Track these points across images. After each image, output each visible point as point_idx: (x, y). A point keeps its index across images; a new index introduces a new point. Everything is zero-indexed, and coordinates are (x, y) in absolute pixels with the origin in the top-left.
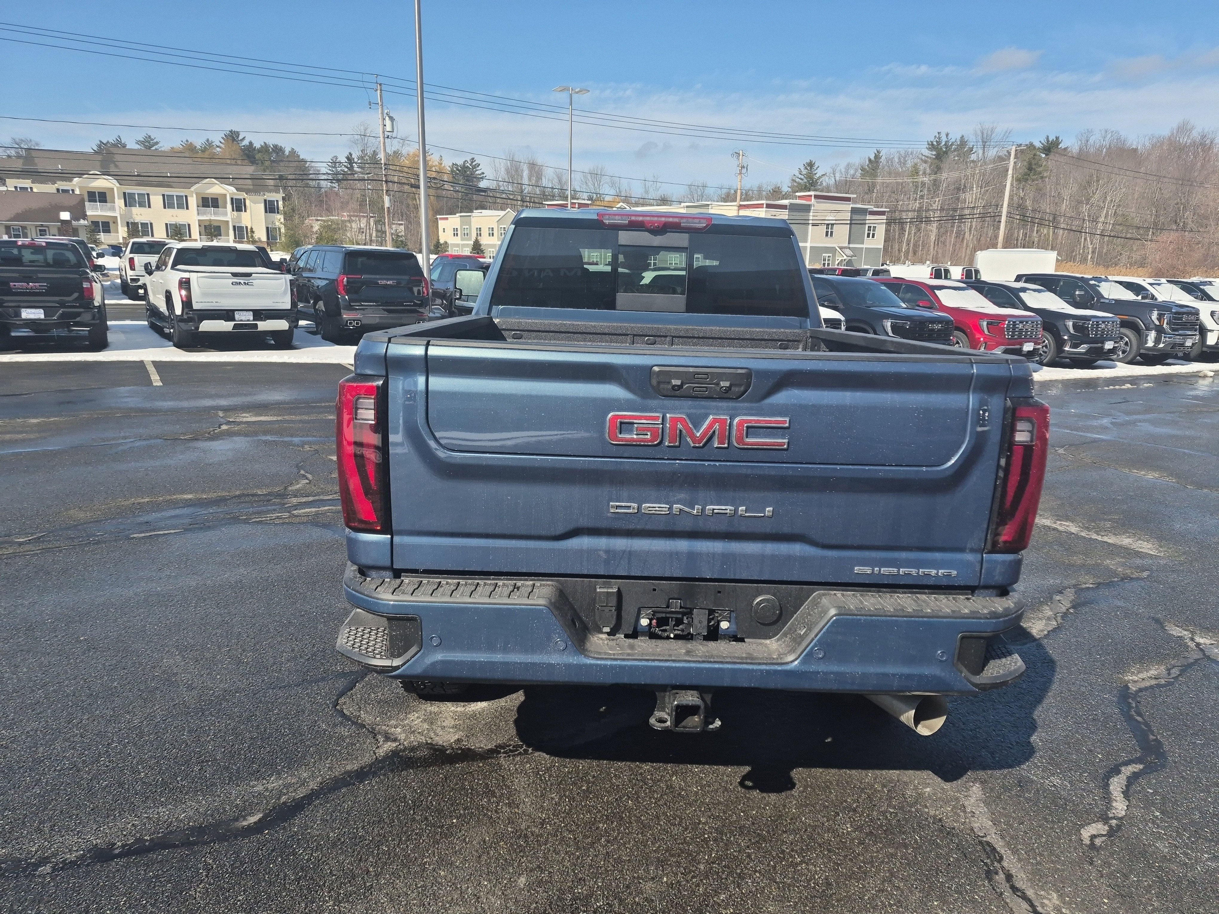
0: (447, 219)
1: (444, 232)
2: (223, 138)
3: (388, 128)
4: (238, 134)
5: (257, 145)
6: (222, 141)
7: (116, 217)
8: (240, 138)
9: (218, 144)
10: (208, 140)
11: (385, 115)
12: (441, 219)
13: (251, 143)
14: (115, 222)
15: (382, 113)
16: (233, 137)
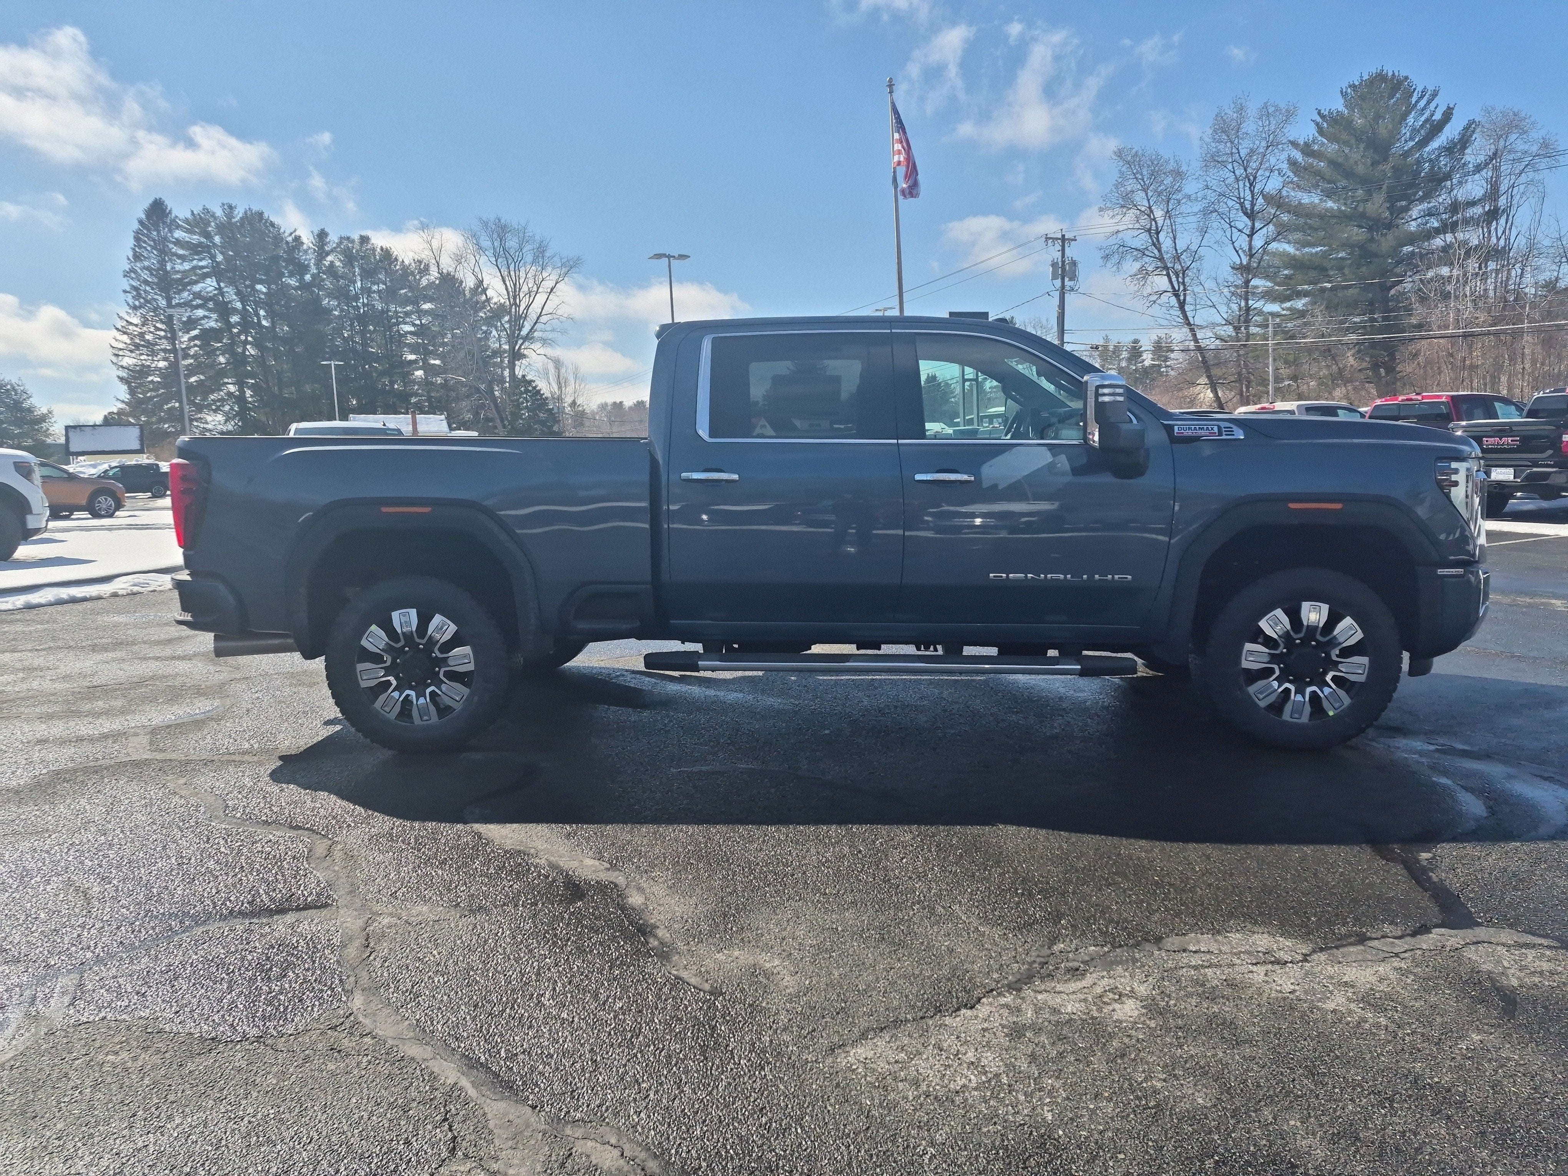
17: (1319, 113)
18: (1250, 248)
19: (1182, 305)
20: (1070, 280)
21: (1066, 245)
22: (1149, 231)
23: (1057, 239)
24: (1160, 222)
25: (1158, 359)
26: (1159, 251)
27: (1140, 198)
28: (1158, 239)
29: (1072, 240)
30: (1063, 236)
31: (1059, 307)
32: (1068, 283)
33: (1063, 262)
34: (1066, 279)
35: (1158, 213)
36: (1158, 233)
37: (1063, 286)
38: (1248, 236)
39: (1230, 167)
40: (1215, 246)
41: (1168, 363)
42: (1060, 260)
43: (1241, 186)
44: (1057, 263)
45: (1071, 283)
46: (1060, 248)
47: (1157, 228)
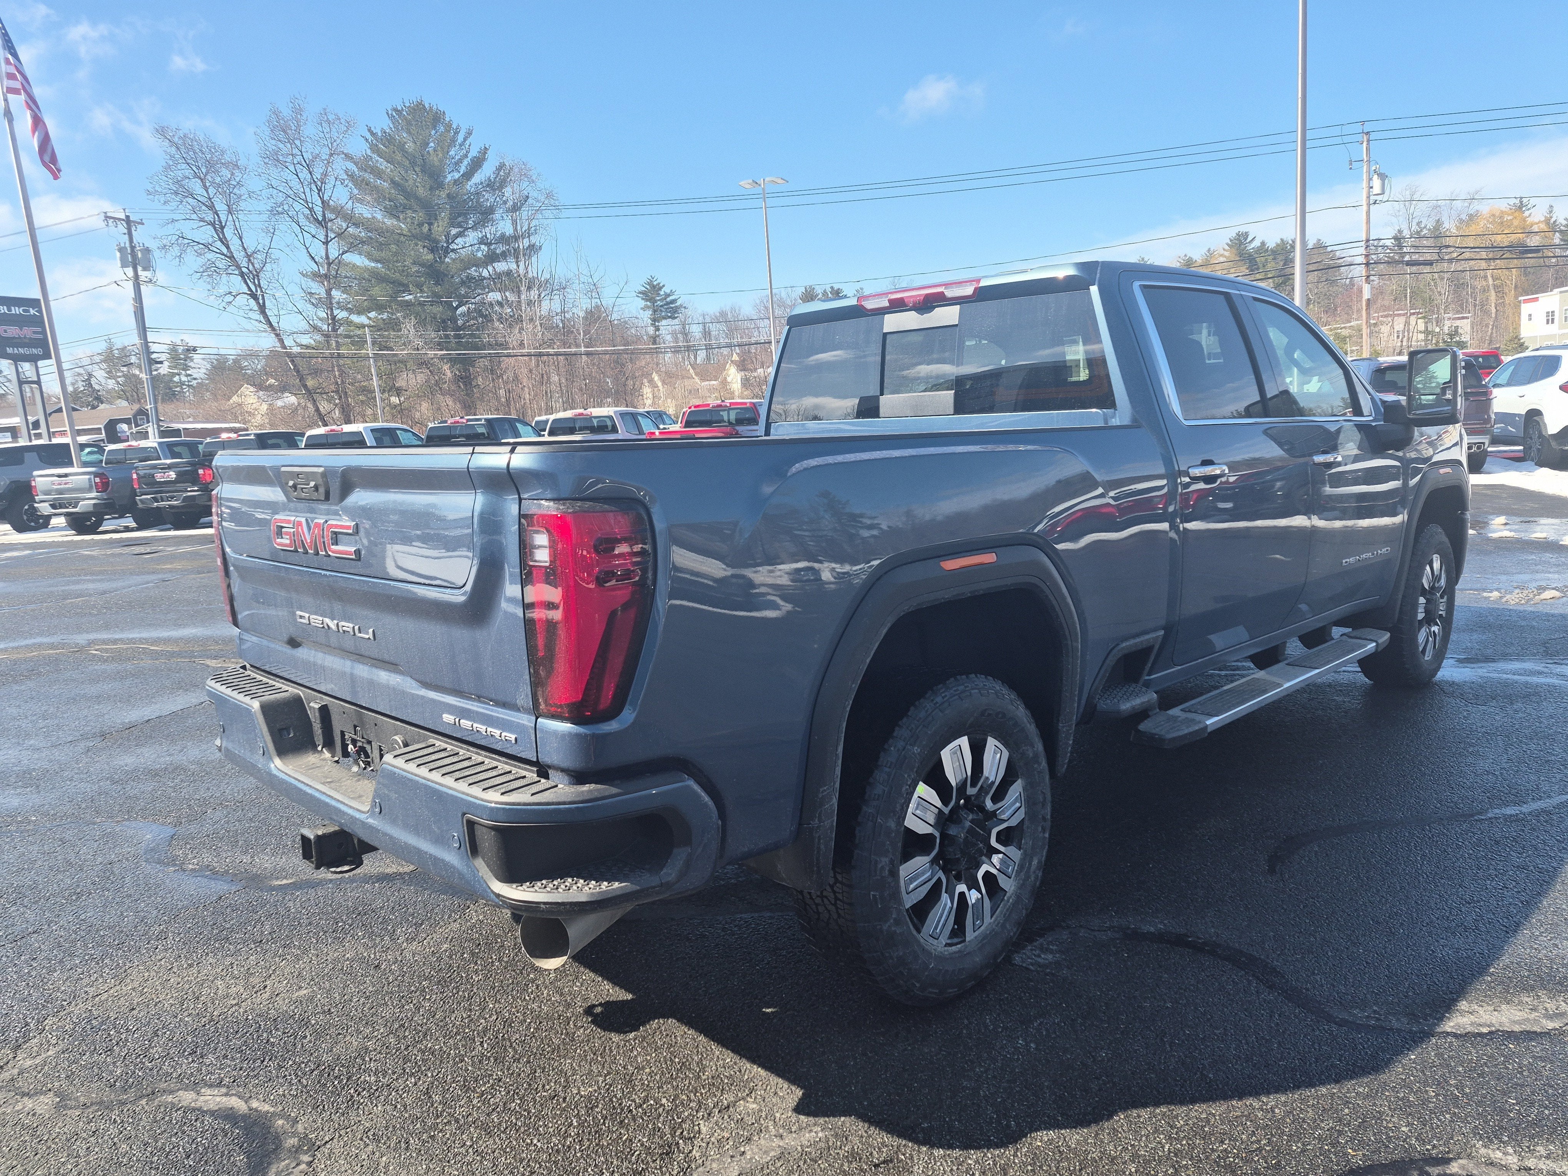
0: (1536, 299)
1: (1530, 319)
2: (1228, 244)
3: (1377, 189)
4: (1246, 235)
5: (1271, 244)
6: (1227, 248)
7: (1079, 360)
8: (1249, 239)
9: (1222, 252)
10: (1209, 250)
11: (1372, 173)
12: (1526, 301)
13: (1263, 244)
14: (1078, 366)
15: (1369, 172)
16: (1240, 242)
17: (370, 130)
18: (327, 257)
19: (262, 309)
20: (145, 269)
21: (133, 228)
22: (213, 224)
23: (120, 219)
24: (223, 218)
25: (176, 367)
26: (228, 247)
27: (196, 187)
28: (223, 234)
29: (139, 223)
30: (128, 217)
31: (135, 300)
32: (143, 274)
33: (133, 248)
34: (139, 268)
35: (221, 207)
36: (222, 228)
37: (136, 276)
38: (324, 243)
39: (292, 168)
40: (287, 250)
41: (188, 372)
42: (128, 245)
43: (307, 190)
44: (125, 248)
45: (148, 274)
46: (126, 231)
47: (221, 222)
